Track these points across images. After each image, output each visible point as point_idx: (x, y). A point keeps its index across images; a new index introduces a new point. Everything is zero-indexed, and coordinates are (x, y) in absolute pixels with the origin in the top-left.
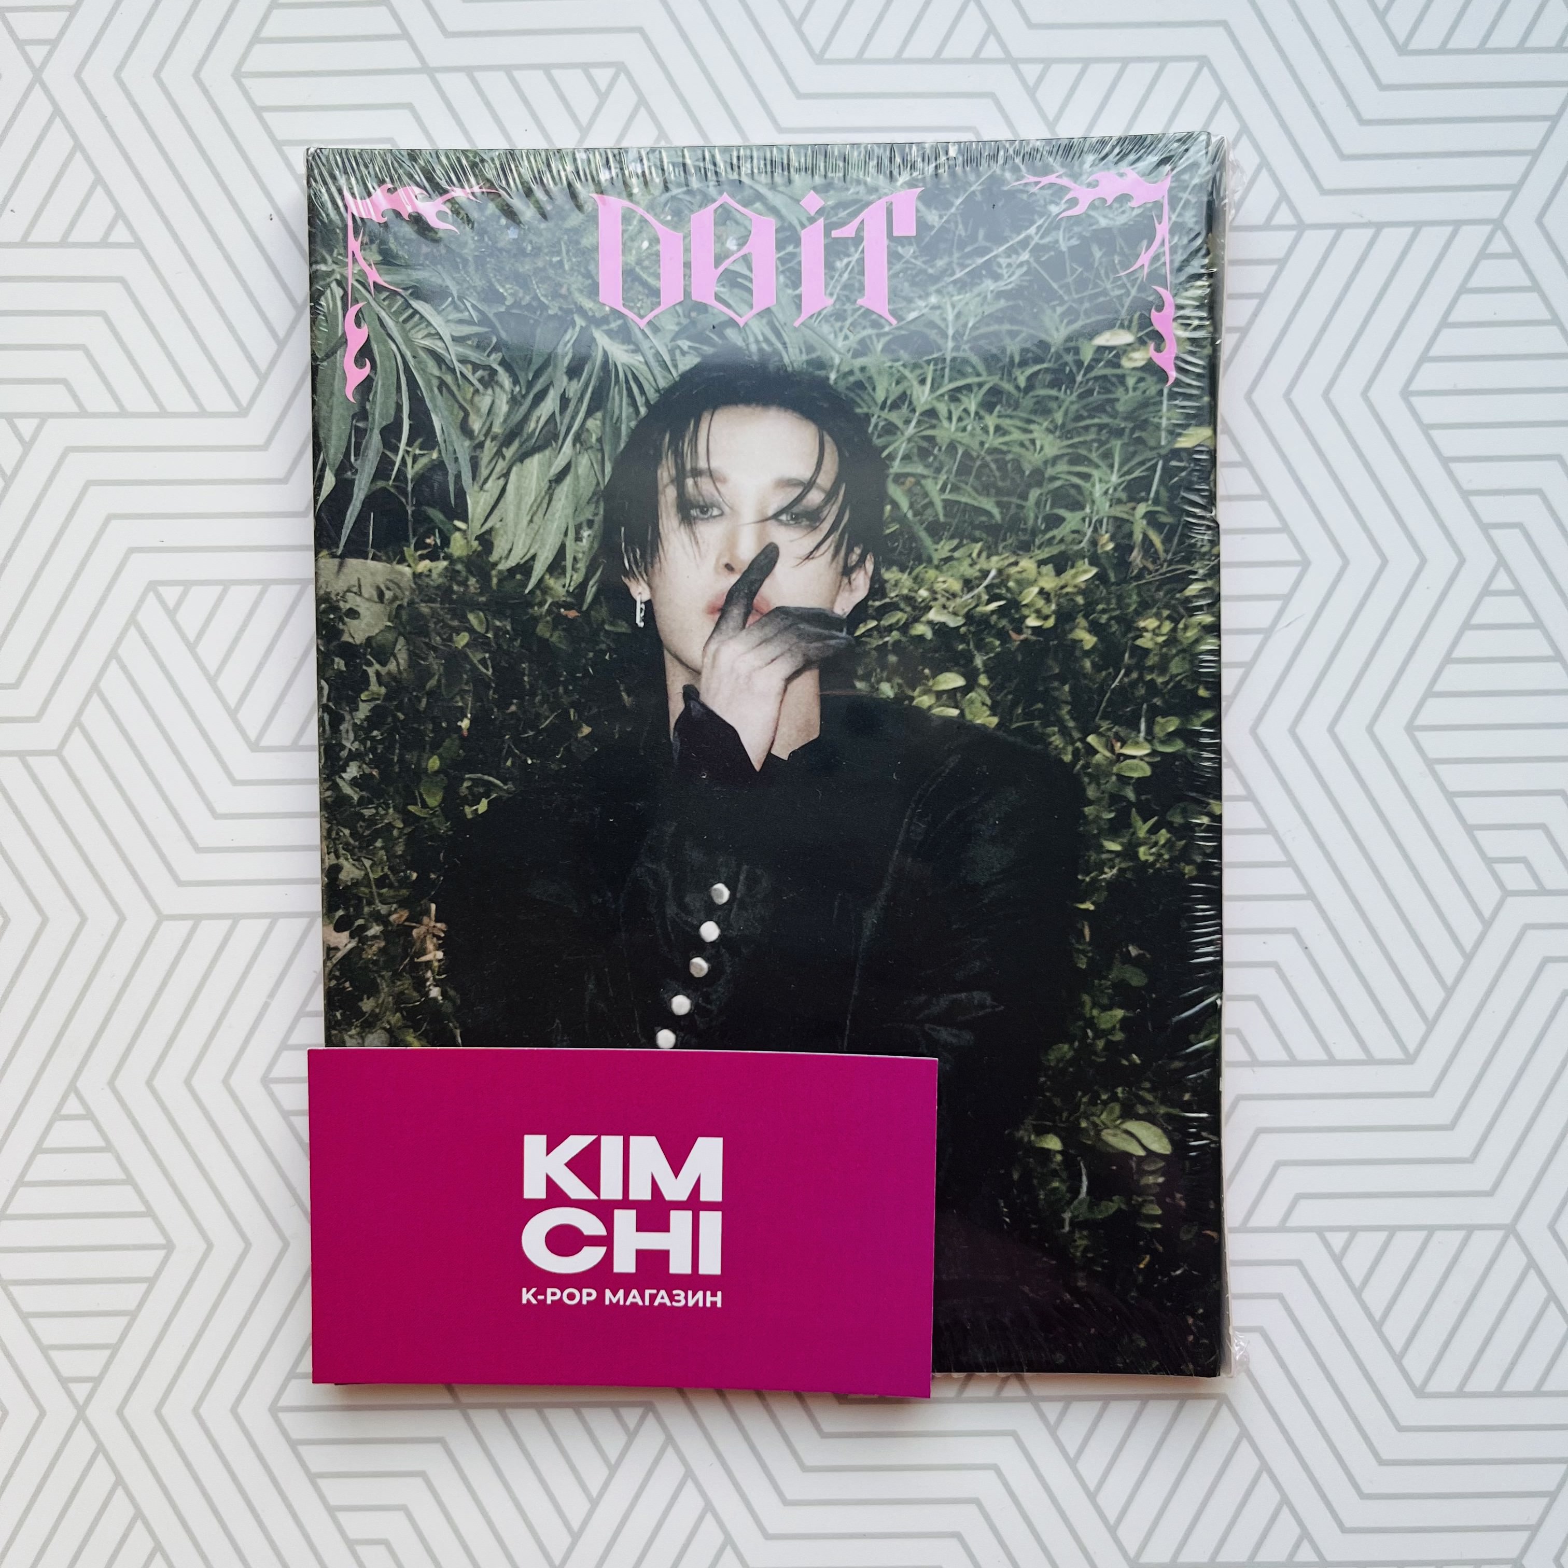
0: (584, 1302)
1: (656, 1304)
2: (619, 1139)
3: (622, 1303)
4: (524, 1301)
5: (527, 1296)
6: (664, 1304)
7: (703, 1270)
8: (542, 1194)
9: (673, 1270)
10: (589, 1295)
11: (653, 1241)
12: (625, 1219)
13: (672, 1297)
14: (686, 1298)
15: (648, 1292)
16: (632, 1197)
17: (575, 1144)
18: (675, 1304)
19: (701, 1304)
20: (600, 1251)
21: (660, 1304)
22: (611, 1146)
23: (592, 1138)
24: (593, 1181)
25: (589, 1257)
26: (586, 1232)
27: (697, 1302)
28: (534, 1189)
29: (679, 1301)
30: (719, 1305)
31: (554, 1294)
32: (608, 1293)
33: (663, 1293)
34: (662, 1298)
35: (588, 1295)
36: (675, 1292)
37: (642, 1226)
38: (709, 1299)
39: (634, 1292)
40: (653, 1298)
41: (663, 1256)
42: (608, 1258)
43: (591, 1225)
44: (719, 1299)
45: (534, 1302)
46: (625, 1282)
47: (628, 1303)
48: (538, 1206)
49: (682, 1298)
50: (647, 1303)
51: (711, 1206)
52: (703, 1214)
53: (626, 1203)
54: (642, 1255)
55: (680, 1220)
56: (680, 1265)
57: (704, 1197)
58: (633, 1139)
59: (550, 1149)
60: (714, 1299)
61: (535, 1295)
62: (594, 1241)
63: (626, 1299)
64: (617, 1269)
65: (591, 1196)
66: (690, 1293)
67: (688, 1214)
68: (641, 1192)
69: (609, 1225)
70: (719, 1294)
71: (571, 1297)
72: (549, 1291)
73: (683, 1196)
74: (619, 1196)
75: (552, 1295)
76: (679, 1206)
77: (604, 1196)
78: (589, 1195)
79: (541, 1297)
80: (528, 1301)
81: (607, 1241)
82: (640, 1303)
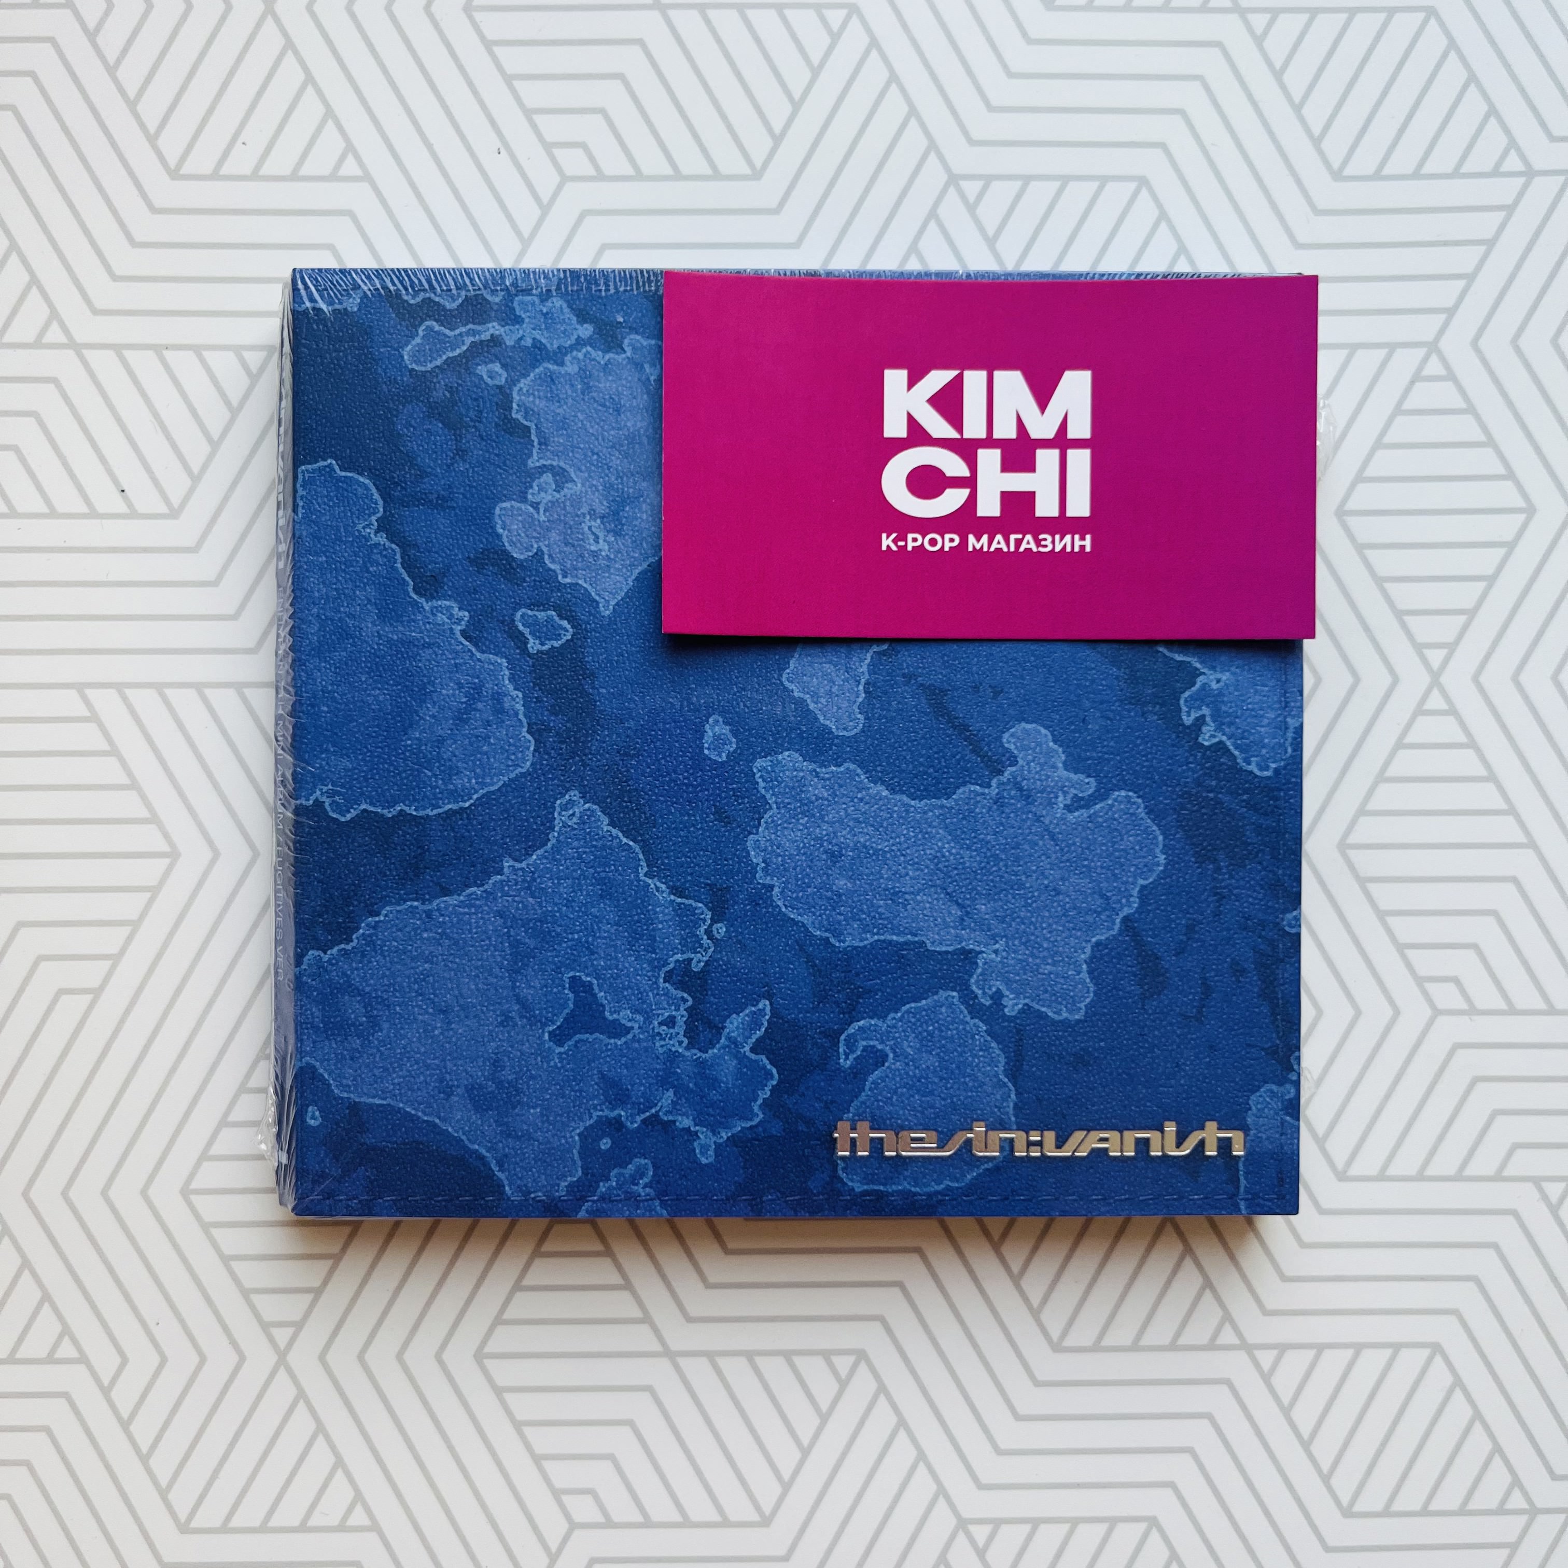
0: (947, 549)
1: (1022, 549)
2: (982, 375)
3: (985, 549)
4: (884, 548)
5: (887, 542)
6: (1030, 549)
7: (1070, 513)
8: (903, 433)
9: (1039, 513)
10: (952, 540)
11: (1018, 482)
12: (989, 459)
13: (1038, 543)
14: (1053, 542)
15: (1013, 537)
16: (996, 435)
17: (937, 379)
18: (1042, 549)
19: (1069, 549)
20: (964, 493)
21: (1026, 549)
22: (974, 380)
23: (954, 373)
24: (955, 419)
25: (952, 500)
26: (949, 473)
27: (1065, 546)
28: (895, 427)
29: (1046, 546)
30: (1088, 549)
31: (915, 540)
32: (971, 539)
33: (1029, 537)
34: (1028, 542)
35: (950, 541)
36: (1041, 537)
37: (1007, 466)
38: (1078, 543)
39: (999, 537)
40: (1018, 543)
41: (1029, 498)
42: (972, 501)
43: (953, 465)
44: (1088, 543)
45: (894, 548)
46: (989, 526)
47: (992, 549)
48: (899, 445)
49: (1048, 542)
50: (1012, 549)
51: (1079, 444)
52: (1071, 453)
53: (989, 442)
54: (1007, 497)
55: (1047, 459)
56: (1046, 507)
57: (1072, 434)
58: (998, 375)
59: (911, 384)
60: (1082, 543)
61: (895, 541)
62: (957, 482)
63: (990, 545)
64: (981, 512)
65: (954, 434)
66: (1057, 537)
67: (1056, 453)
68: (1005, 430)
69: (972, 465)
70: (1088, 537)
71: (933, 542)
72: (910, 536)
73: (1050, 434)
74: (983, 435)
75: (913, 541)
76: (1045, 444)
77: (967, 434)
78: (952, 434)
79: (901, 543)
80: (888, 546)
81: (970, 483)
82: (1005, 549)
